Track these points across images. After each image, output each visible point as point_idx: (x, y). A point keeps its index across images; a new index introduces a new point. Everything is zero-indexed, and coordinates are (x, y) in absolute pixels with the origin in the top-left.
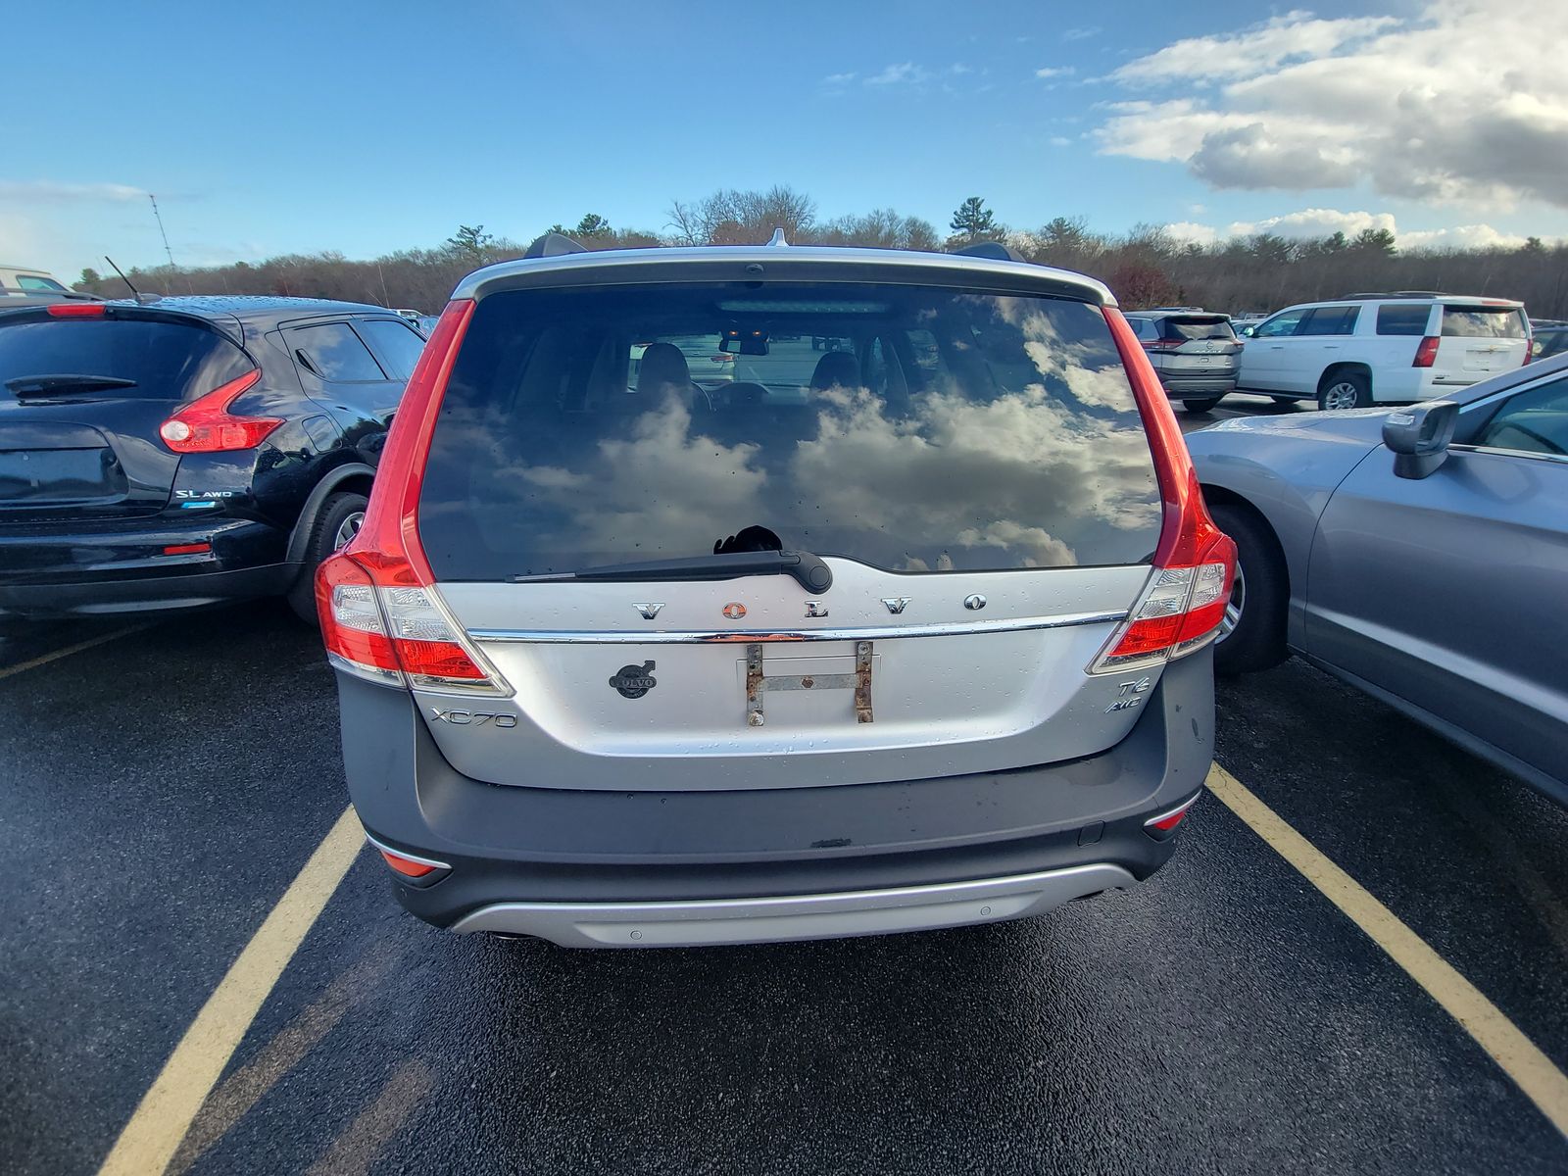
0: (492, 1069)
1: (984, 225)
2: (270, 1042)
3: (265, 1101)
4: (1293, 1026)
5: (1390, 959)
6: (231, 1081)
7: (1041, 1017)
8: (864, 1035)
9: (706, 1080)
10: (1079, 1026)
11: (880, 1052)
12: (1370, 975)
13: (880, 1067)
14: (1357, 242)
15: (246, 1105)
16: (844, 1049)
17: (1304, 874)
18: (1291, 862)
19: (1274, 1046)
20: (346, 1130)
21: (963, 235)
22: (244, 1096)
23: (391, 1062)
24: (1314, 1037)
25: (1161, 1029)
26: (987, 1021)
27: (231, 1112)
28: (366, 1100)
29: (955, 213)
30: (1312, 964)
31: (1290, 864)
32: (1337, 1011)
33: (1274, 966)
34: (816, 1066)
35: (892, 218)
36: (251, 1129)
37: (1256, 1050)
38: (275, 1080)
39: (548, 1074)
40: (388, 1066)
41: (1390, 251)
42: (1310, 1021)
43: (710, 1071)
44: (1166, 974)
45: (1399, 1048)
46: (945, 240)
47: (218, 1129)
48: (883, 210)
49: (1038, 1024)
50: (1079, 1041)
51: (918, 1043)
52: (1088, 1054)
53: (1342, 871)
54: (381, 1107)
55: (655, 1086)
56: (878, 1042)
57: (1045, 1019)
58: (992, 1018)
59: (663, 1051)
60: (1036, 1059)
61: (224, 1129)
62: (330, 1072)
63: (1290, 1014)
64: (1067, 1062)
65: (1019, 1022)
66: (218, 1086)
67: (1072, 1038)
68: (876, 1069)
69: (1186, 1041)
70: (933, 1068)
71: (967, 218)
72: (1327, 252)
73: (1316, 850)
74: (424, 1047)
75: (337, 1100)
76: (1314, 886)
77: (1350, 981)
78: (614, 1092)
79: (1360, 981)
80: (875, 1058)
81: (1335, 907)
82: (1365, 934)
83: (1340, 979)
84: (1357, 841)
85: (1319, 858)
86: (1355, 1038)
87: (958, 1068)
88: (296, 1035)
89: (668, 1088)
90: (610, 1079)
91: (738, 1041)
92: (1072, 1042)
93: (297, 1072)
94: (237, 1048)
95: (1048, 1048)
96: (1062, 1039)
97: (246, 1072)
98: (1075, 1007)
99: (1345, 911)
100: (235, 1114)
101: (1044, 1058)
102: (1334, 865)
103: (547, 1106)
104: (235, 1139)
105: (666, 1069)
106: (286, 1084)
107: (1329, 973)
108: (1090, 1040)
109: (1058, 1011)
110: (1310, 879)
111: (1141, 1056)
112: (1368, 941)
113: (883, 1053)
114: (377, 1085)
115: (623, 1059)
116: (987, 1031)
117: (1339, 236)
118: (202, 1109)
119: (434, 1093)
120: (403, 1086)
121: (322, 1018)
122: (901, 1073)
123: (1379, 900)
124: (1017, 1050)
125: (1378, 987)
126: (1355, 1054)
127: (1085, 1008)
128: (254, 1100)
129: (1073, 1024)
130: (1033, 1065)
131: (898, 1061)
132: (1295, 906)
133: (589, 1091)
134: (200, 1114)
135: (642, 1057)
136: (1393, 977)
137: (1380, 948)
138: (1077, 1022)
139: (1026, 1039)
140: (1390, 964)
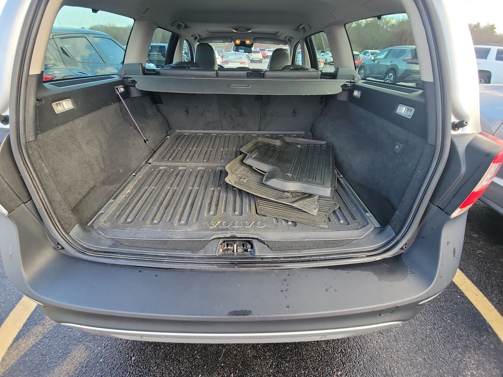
0: (110, 353)
2: (31, 330)
3: (26, 355)
4: (451, 361)
5: (492, 329)
6: (16, 344)
7: (341, 350)
8: (264, 351)
9: (195, 367)
10: (358, 356)
11: (270, 361)
12: (483, 337)
13: (270, 367)
14: (485, 27)
15: (20, 355)
16: (255, 357)
17: (460, 288)
18: (455, 282)
19: (442, 370)
20: (52, 372)
22: (19, 351)
23: (72, 345)
24: (458, 366)
25: (394, 360)
26: (318, 349)
27: (15, 357)
28: (60, 361)
30: (461, 332)
31: (455, 283)
32: (469, 354)
33: (445, 332)
34: (242, 365)
36: (20, 365)
37: (434, 372)
38: (30, 346)
39: (131, 358)
40: (70, 347)
41: (495, 32)
42: (458, 358)
43: (197, 363)
44: (398, 333)
45: (490, 369)
47: (10, 363)
49: (340, 353)
50: (357, 363)
51: (286, 358)
52: (361, 370)
53: (476, 288)
54: (65, 364)
55: (174, 368)
56: (270, 356)
57: (343, 351)
58: (320, 348)
59: (179, 352)
60: (338, 371)
61: (12, 363)
62: (49, 346)
63: (450, 355)
64: (351, 374)
65: (332, 351)
66: (11, 346)
67: (355, 362)
68: (268, 369)
69: (405, 367)
70: (292, 371)
72: (474, 29)
73: (466, 278)
74: (86, 340)
75: (50, 359)
76: (464, 294)
77: (476, 339)
78: (156, 369)
79: (480, 340)
80: (268, 363)
81: (472, 304)
82: (483, 318)
83: (472, 339)
84: (483, 274)
85: (467, 281)
86: (474, 366)
87: (303, 372)
88: (40, 329)
89: (178, 370)
90: (156, 363)
91: (211, 349)
92: (354, 363)
93: (38, 344)
94: (20, 330)
95: (343, 366)
96: (350, 362)
97: (21, 341)
98: (357, 346)
99: (476, 307)
100: (15, 358)
101: (341, 371)
102: (473, 285)
103: (128, 373)
104: (15, 368)
105: (179, 360)
106: (34, 349)
107: (468, 335)
108: (362, 363)
109: (349, 347)
110: (463, 291)
111: (384, 373)
112: (484, 321)
113: (271, 361)
114: (65, 355)
115: (163, 353)
116: (317, 355)
117: (478, 24)
118: (6, 353)
119: (86, 361)
120: (75, 357)
121: (51, 323)
122: (278, 372)
123: (490, 302)
124: (329, 366)
125: (486, 342)
126: (473, 373)
127: (361, 347)
128: (23, 353)
129: (355, 355)
130: (336, 373)
131: (277, 366)
132: (456, 303)
133: (146, 368)
134: (5, 356)
135: (170, 353)
136: (492, 337)
137: (489, 324)
138: (357, 353)
139: (334, 360)
140: (492, 331)
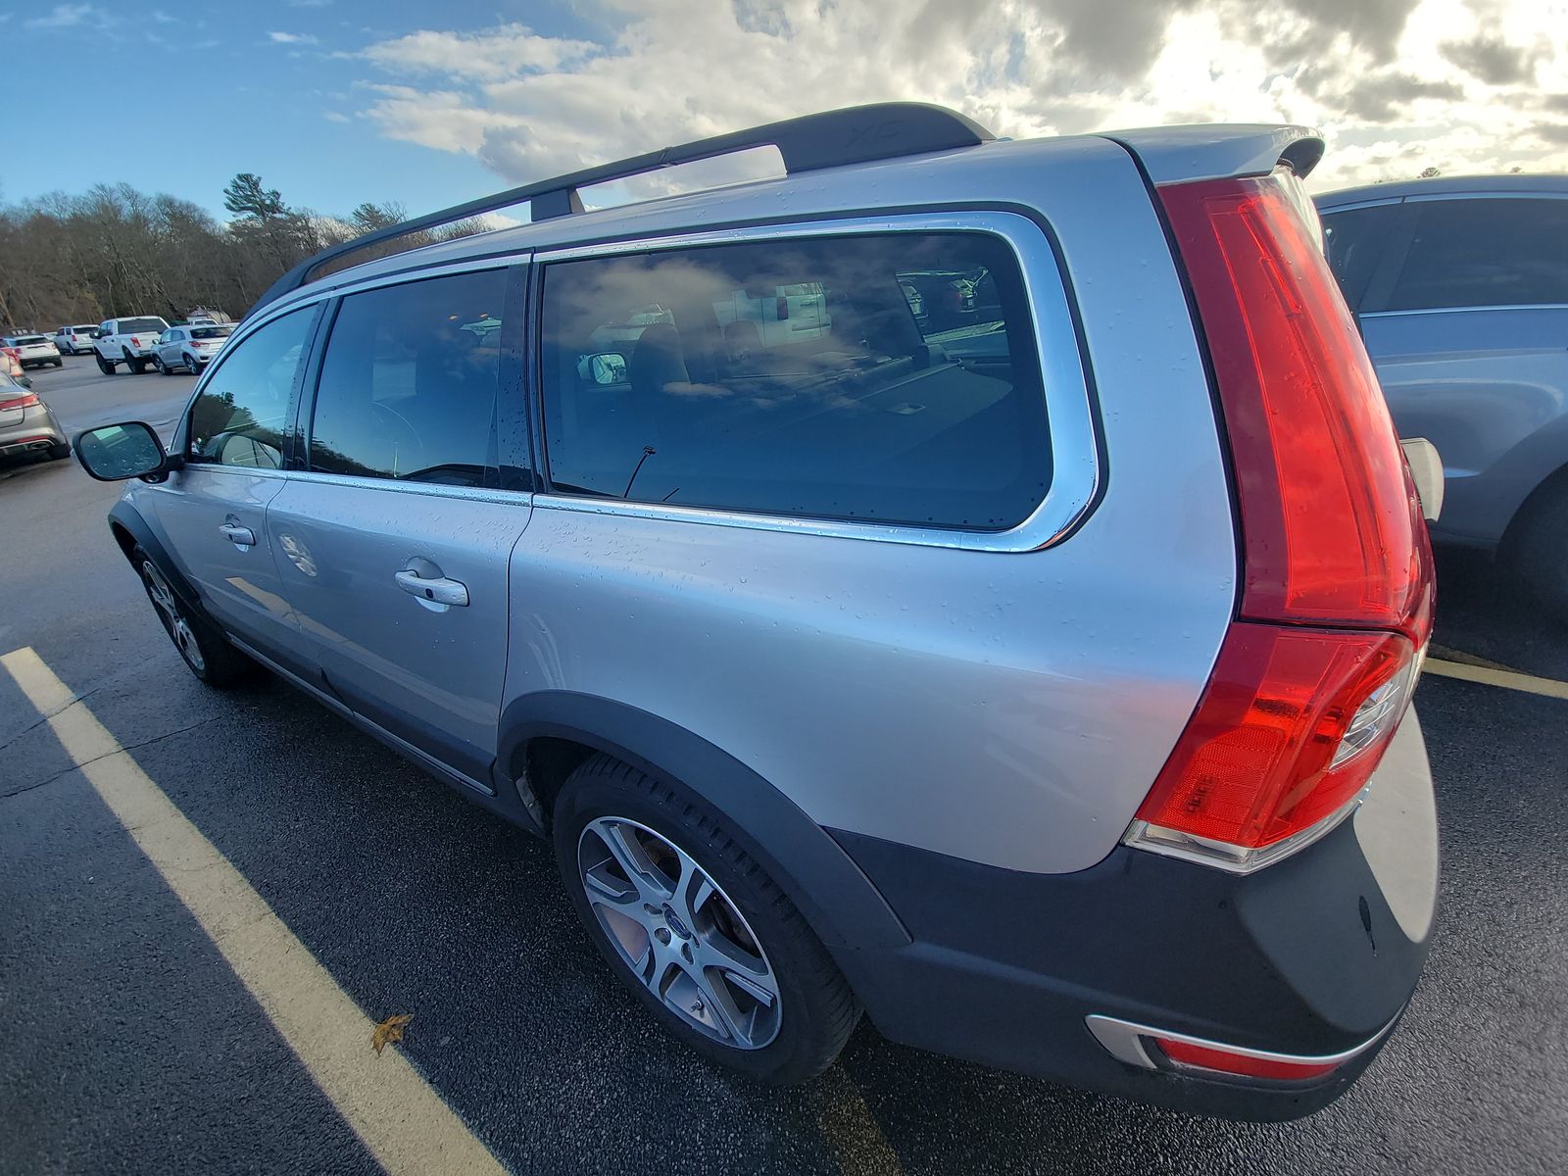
1: (275, 208)
21: (250, 219)
29: (226, 191)
35: (132, 197)
46: (227, 226)
48: (111, 183)
71: (247, 198)
